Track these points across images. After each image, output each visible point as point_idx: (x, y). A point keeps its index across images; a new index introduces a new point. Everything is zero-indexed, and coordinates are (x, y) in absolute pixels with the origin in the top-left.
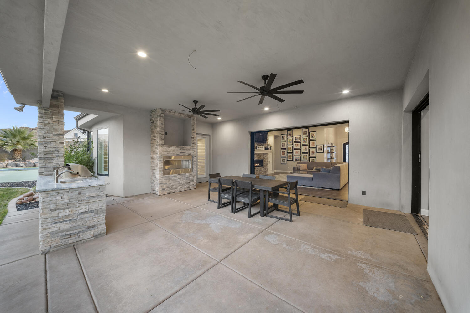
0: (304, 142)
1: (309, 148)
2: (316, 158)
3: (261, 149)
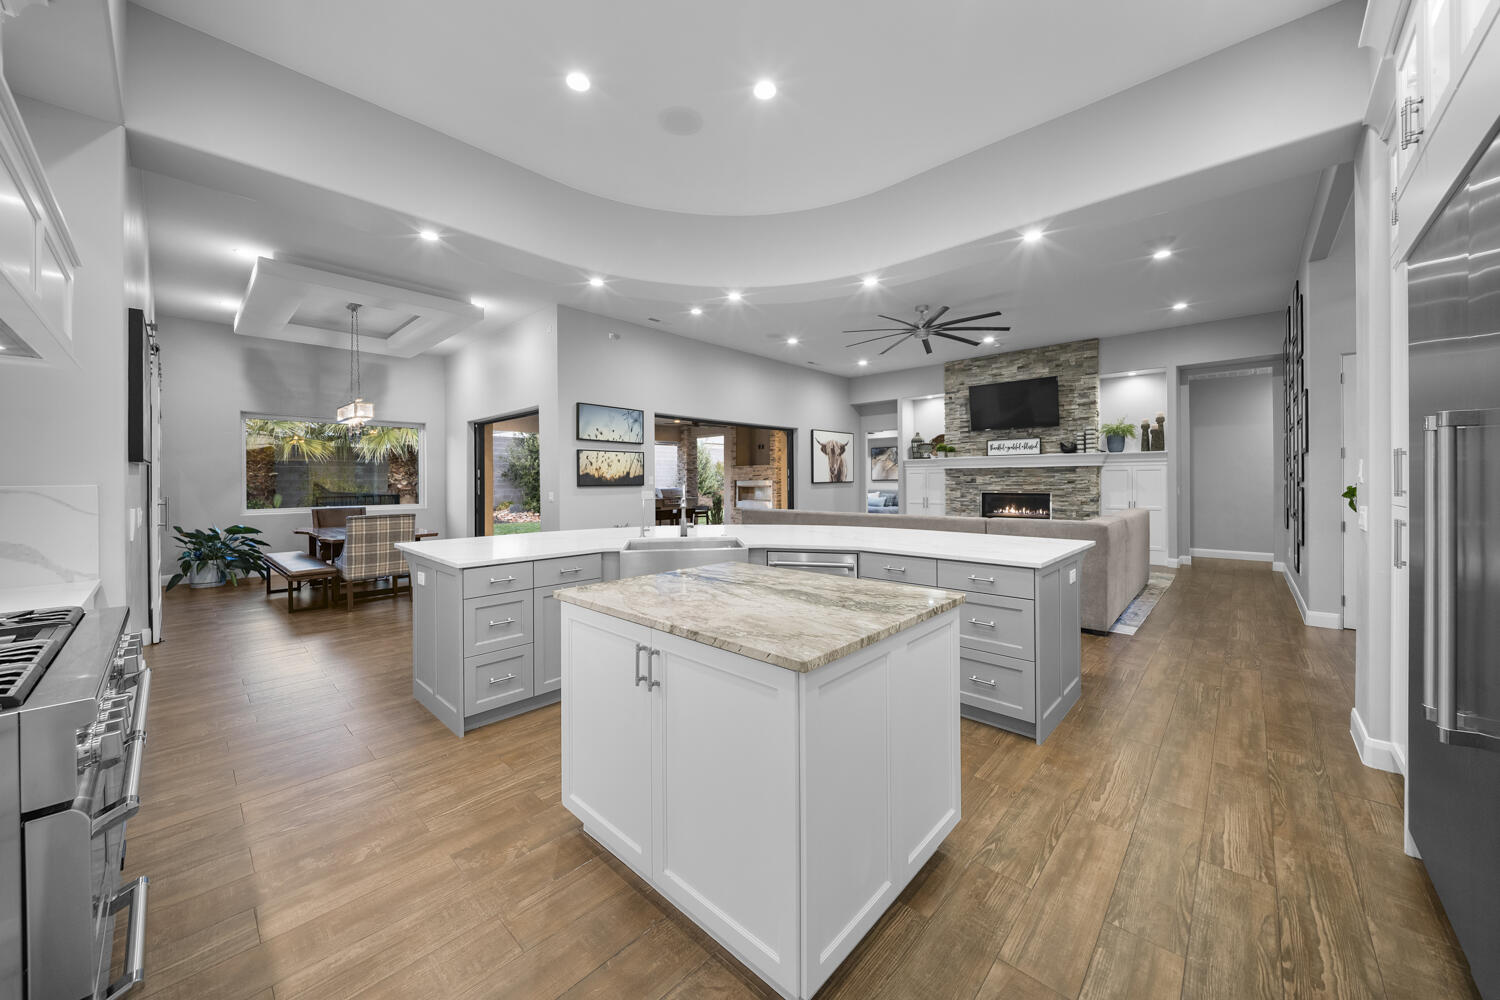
3: (1012, 452)
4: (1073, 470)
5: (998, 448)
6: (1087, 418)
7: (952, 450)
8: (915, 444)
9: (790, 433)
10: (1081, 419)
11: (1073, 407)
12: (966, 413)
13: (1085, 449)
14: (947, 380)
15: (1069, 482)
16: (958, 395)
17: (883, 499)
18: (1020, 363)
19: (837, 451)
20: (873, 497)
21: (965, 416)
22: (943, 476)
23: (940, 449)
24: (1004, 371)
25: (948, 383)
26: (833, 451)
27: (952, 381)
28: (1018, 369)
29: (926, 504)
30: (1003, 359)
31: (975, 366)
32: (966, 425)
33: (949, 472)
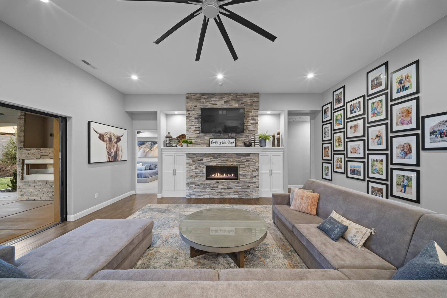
0: (374, 114)
1: (390, 135)
2: (418, 172)
3: (222, 145)
4: (248, 155)
5: (215, 143)
6: (254, 130)
7: (191, 143)
8: (168, 139)
9: (64, 120)
10: (252, 130)
11: (249, 124)
12: (198, 123)
13: (255, 145)
14: (187, 103)
15: (247, 161)
16: (194, 112)
17: (144, 166)
18: (225, 99)
19: (114, 140)
20: (139, 166)
21: (197, 125)
22: (185, 157)
23: (184, 142)
24: (217, 102)
25: (188, 105)
26: (110, 139)
27: (190, 105)
28: (224, 102)
29: (175, 173)
30: (216, 96)
31: (203, 98)
32: (198, 129)
33: (189, 155)
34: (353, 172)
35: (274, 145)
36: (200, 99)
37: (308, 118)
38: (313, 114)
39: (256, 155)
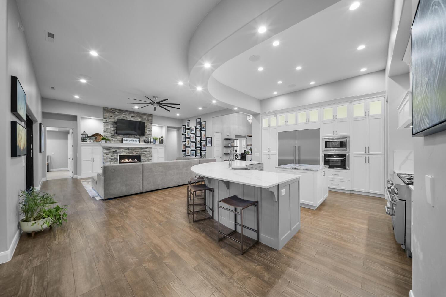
0: (198, 134)
1: (201, 141)
2: (206, 152)
3: (131, 142)
4: (147, 148)
5: (126, 141)
6: (150, 135)
7: (109, 140)
8: (84, 136)
10: (149, 135)
11: (147, 131)
13: (151, 143)
14: (104, 113)
15: (146, 151)
16: (110, 120)
18: (132, 115)
21: (113, 128)
23: (101, 139)
24: (127, 116)
25: (105, 115)
27: (107, 115)
28: (132, 116)
29: (92, 160)
30: (126, 112)
31: (116, 112)
32: (113, 131)
33: (106, 148)
34: (193, 154)
35: (160, 143)
36: (115, 112)
37: (176, 129)
38: (178, 129)
39: (151, 148)
